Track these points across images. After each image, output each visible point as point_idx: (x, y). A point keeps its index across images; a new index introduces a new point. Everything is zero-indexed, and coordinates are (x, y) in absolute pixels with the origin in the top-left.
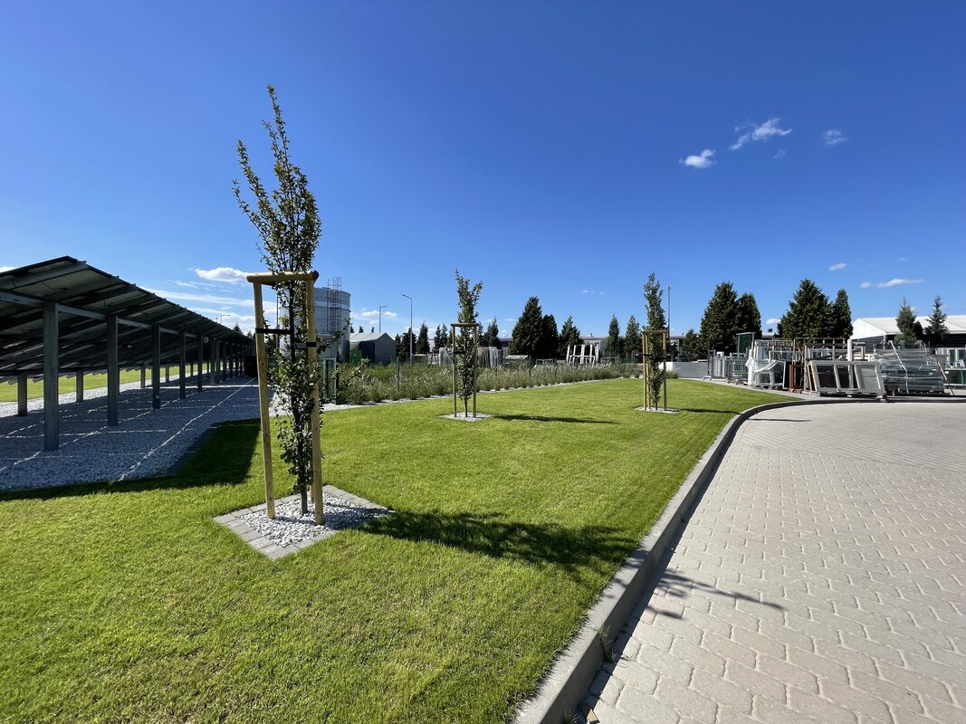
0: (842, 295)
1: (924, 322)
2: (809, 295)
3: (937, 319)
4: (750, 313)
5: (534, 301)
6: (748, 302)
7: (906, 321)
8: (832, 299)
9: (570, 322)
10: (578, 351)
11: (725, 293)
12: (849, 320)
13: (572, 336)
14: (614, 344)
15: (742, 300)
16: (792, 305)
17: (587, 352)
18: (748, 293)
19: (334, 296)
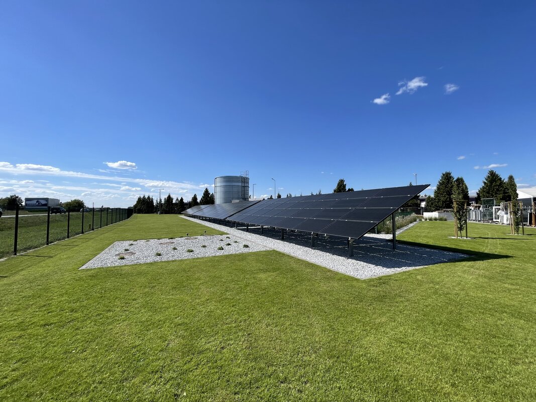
0: (511, 178)
2: (493, 178)
8: (506, 180)
11: (447, 177)
15: (457, 180)
16: (485, 183)
18: (460, 177)
19: (245, 181)
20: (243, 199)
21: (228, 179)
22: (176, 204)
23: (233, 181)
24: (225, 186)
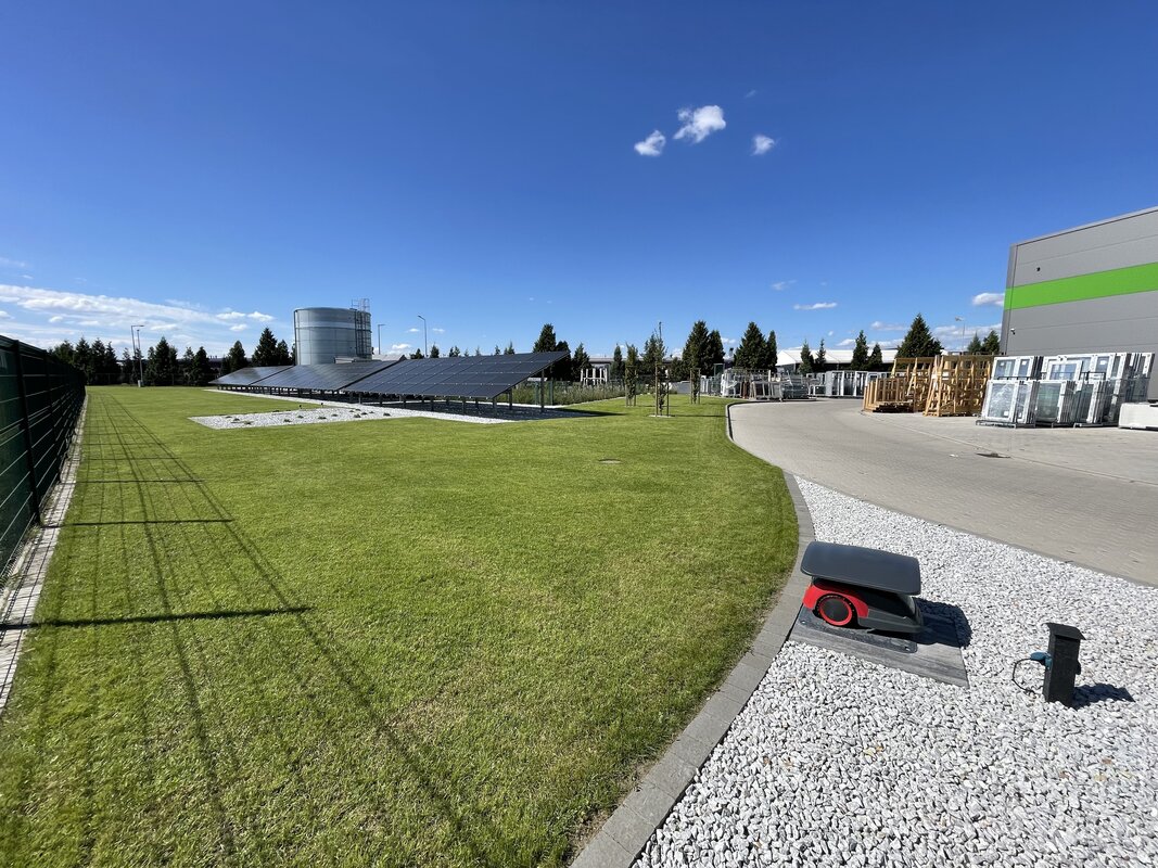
1: (814, 354)
2: (753, 333)
3: (822, 353)
4: (717, 345)
5: (548, 328)
6: (715, 335)
7: (806, 354)
8: (767, 338)
9: (581, 348)
10: (590, 374)
11: (700, 329)
12: (776, 353)
13: (582, 361)
14: (618, 368)
15: (712, 335)
16: (743, 340)
17: (598, 375)
18: (715, 330)
19: (361, 318)
20: (359, 355)
21: (325, 315)
22: (185, 363)
23: (335, 320)
24: (319, 329)
